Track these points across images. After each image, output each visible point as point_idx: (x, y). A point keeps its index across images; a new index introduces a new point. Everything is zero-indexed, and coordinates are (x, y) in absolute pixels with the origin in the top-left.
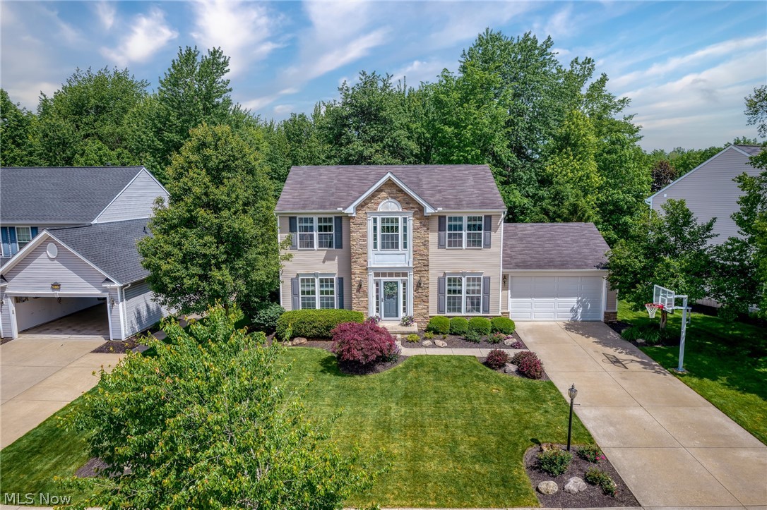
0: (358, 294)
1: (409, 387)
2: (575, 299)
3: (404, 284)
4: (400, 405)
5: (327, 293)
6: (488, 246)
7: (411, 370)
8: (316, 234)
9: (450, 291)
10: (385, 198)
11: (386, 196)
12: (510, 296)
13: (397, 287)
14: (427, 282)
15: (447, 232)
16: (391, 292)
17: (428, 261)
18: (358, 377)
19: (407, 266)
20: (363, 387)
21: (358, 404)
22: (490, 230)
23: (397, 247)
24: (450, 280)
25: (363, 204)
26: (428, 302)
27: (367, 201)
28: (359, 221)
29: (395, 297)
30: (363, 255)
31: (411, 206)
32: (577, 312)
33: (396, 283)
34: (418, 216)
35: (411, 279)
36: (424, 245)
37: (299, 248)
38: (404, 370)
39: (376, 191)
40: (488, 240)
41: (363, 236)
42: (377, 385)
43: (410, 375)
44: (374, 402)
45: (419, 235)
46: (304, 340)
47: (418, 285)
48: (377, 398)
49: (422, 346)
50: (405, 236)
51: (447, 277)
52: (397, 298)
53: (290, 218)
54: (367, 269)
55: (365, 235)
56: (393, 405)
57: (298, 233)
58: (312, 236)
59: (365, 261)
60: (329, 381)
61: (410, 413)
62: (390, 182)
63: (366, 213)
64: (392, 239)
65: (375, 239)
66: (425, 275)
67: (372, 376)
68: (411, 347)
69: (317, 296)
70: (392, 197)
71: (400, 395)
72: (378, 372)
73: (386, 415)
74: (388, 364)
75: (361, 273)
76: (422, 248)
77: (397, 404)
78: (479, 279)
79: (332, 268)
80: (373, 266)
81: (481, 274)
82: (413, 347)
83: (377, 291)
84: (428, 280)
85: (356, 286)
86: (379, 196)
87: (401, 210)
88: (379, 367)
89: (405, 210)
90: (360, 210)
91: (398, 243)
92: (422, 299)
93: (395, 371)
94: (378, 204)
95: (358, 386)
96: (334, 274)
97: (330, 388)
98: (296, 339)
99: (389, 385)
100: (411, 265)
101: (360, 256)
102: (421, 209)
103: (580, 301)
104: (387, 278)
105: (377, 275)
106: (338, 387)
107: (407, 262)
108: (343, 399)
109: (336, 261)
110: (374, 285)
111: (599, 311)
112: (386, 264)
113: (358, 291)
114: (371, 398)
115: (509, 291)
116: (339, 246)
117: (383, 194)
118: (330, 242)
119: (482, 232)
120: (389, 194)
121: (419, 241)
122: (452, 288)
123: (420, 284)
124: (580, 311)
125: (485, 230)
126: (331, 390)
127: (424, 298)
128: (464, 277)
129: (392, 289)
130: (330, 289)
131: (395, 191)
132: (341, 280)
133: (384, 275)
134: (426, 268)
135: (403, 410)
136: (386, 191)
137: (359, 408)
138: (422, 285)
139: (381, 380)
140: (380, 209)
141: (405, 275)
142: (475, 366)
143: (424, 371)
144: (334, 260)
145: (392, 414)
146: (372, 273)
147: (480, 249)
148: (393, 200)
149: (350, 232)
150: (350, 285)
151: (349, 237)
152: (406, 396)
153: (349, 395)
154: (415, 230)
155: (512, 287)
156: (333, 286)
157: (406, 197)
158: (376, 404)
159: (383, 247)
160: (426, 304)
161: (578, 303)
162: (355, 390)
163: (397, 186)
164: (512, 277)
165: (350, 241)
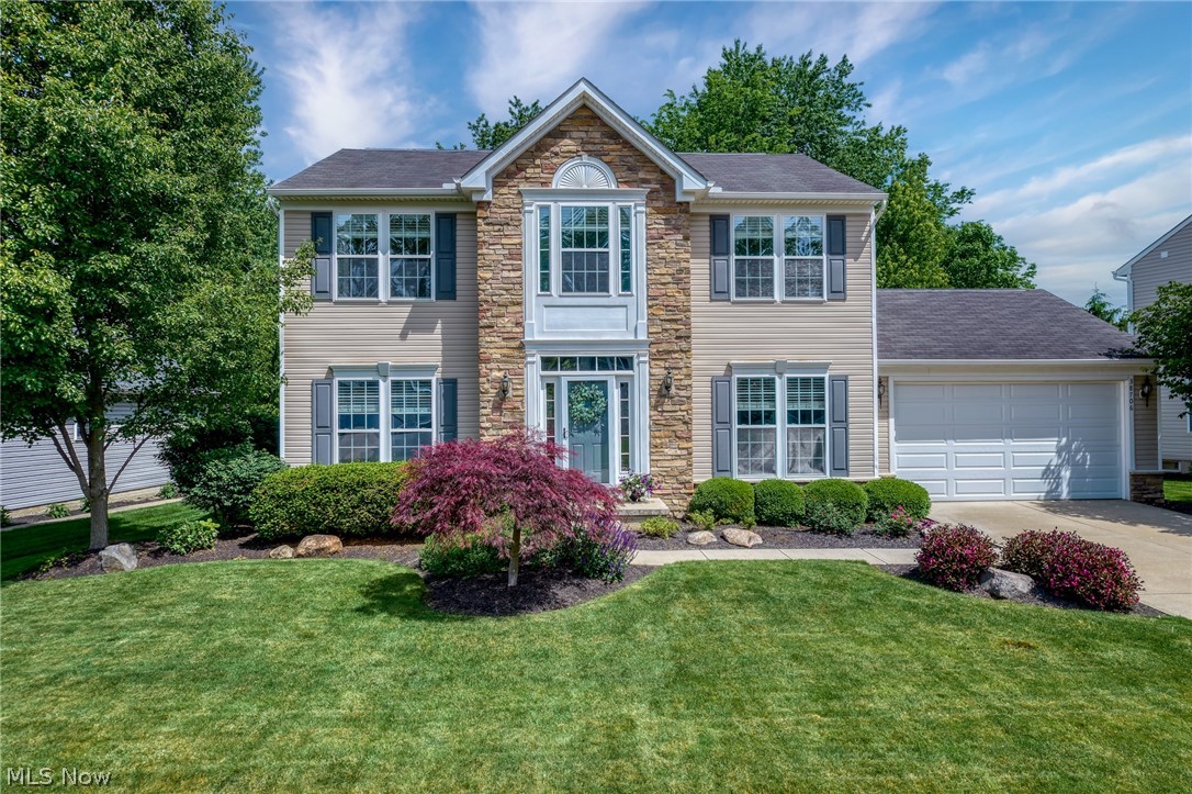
0: (495, 416)
1: (688, 645)
2: (1052, 443)
3: (624, 387)
4: (668, 709)
5: (411, 420)
6: (839, 293)
7: (678, 598)
8: (383, 260)
9: (743, 417)
10: (571, 155)
11: (573, 148)
12: (893, 434)
13: (606, 396)
14: (686, 382)
15: (734, 257)
16: (587, 414)
17: (687, 324)
18: (490, 623)
19: (633, 338)
20: (507, 649)
21: (481, 712)
22: (843, 252)
23: (605, 287)
24: (743, 383)
25: (513, 168)
26: (689, 439)
27: (524, 162)
28: (500, 214)
29: (598, 427)
30: (511, 309)
31: (641, 175)
32: (1059, 477)
33: (603, 385)
34: (660, 204)
35: (643, 377)
36: (678, 282)
37: (335, 297)
38: (652, 598)
39: (549, 135)
40: (838, 278)
41: (511, 256)
42: (563, 643)
43: (678, 611)
44: (553, 702)
45: (662, 253)
46: (331, 542)
47: (663, 392)
48: (563, 684)
49: (688, 545)
50: (626, 257)
51: (736, 376)
52: (605, 430)
53: (315, 216)
54: (521, 347)
55: (516, 254)
56: (639, 711)
57: (336, 256)
58: (373, 264)
59: (518, 324)
60: (376, 637)
61: (725, 741)
62: (585, 113)
63: (520, 193)
64: (591, 266)
65: (545, 264)
66: (681, 364)
67: (539, 617)
68: (655, 549)
69: (384, 430)
70: (591, 153)
71: (658, 672)
72: (561, 604)
73: (615, 755)
74: (593, 584)
75: (507, 359)
76: (672, 289)
77: (655, 705)
78: (819, 383)
79: (427, 352)
80: (537, 338)
81: (825, 367)
82: (664, 547)
83: (551, 409)
84: (689, 376)
85: (490, 393)
86: (556, 149)
87: (613, 187)
88: (560, 592)
89: (624, 188)
90: (503, 185)
91: (607, 275)
92: (671, 429)
93: (621, 601)
94: (553, 170)
95: (486, 649)
96: (431, 369)
97: (377, 656)
98: (308, 538)
99: (609, 643)
100: (642, 337)
101: (503, 310)
102: (668, 183)
103: (1067, 447)
104: (578, 372)
105: (548, 363)
106: (406, 652)
107: (632, 328)
108: (419, 696)
109: (437, 334)
110: (543, 394)
111: (1115, 474)
112: (573, 334)
113: (498, 407)
114: (541, 687)
115: (892, 421)
116: (447, 292)
117: (567, 144)
118: (423, 281)
119: (824, 257)
120: (583, 143)
121: (664, 271)
122: (750, 407)
123: (668, 388)
124: (1066, 474)
125: (830, 252)
126: (378, 664)
127: (681, 427)
128: (781, 374)
129: (589, 402)
130: (420, 411)
131: (598, 135)
132: (450, 386)
133: (569, 363)
134: (683, 345)
135: (690, 728)
136: (575, 135)
137: (484, 729)
138: (673, 390)
139: (574, 627)
140: (558, 182)
141: (626, 363)
142: (887, 584)
143: (724, 600)
144: (431, 330)
145: (646, 751)
146: (537, 359)
147: (820, 303)
148: (594, 162)
149: (475, 244)
150: (477, 392)
151: (474, 256)
152: (682, 675)
153: (450, 679)
154: (653, 241)
155: (896, 410)
156: (427, 403)
157: (626, 152)
158: (561, 710)
159: (566, 287)
160: (686, 445)
161: (1059, 452)
162: (474, 662)
163: (604, 124)
164: (896, 384)
165: (476, 268)
